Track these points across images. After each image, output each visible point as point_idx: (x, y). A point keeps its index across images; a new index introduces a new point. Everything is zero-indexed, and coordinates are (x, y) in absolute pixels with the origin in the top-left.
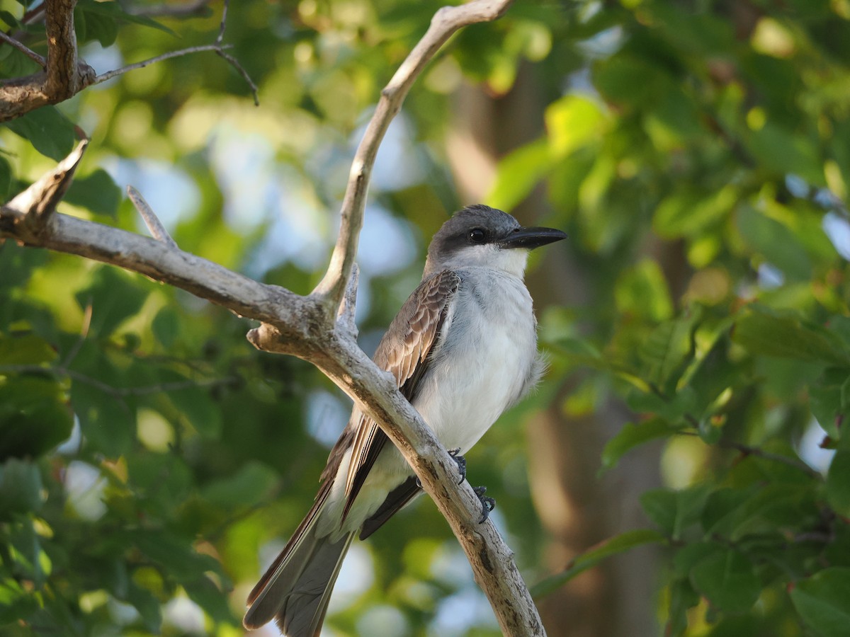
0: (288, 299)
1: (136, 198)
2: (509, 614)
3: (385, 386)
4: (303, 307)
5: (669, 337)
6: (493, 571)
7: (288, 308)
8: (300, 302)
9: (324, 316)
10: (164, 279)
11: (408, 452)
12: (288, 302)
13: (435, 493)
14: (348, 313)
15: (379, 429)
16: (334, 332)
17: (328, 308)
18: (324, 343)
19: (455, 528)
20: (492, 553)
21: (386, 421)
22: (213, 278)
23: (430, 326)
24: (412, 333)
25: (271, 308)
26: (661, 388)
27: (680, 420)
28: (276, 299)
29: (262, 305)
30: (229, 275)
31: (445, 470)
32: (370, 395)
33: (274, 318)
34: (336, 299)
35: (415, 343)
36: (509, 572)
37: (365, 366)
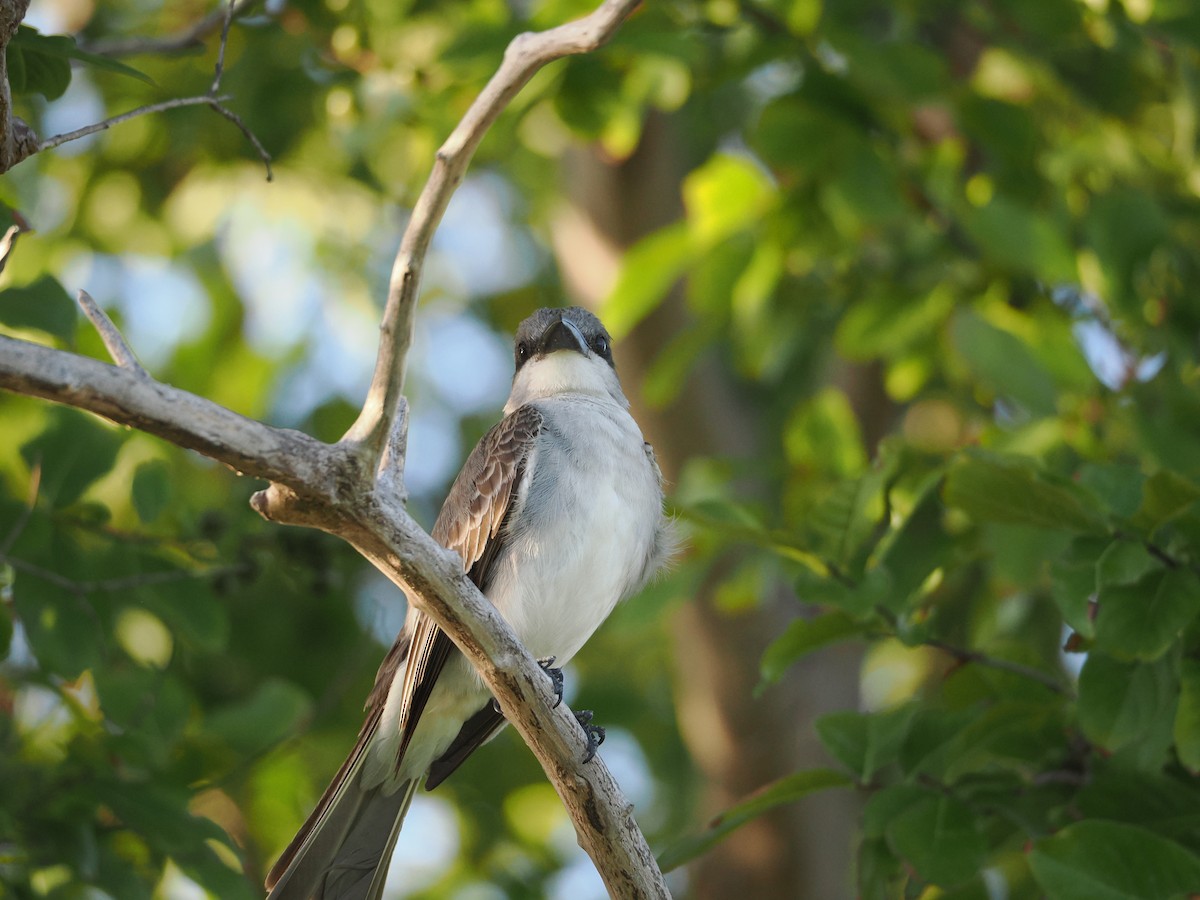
0: (307, 448)
1: (91, 308)
2: (626, 892)
3: (446, 570)
4: (329, 459)
5: (853, 498)
6: (604, 831)
7: (308, 461)
8: (325, 451)
9: (359, 473)
10: (131, 422)
11: (481, 663)
12: (308, 453)
13: (520, 721)
14: (393, 467)
15: (440, 631)
16: (374, 494)
17: (364, 461)
18: (360, 510)
19: (549, 768)
20: (602, 805)
21: (449, 619)
22: (200, 419)
23: (503, 485)
24: (479, 497)
25: (284, 462)
26: (844, 570)
27: (869, 614)
28: (291, 449)
29: (270, 458)
30: (223, 416)
31: (533, 689)
32: (427, 583)
33: (289, 476)
34: (377, 447)
35: (484, 512)
36: (626, 831)
37: (417, 542)
